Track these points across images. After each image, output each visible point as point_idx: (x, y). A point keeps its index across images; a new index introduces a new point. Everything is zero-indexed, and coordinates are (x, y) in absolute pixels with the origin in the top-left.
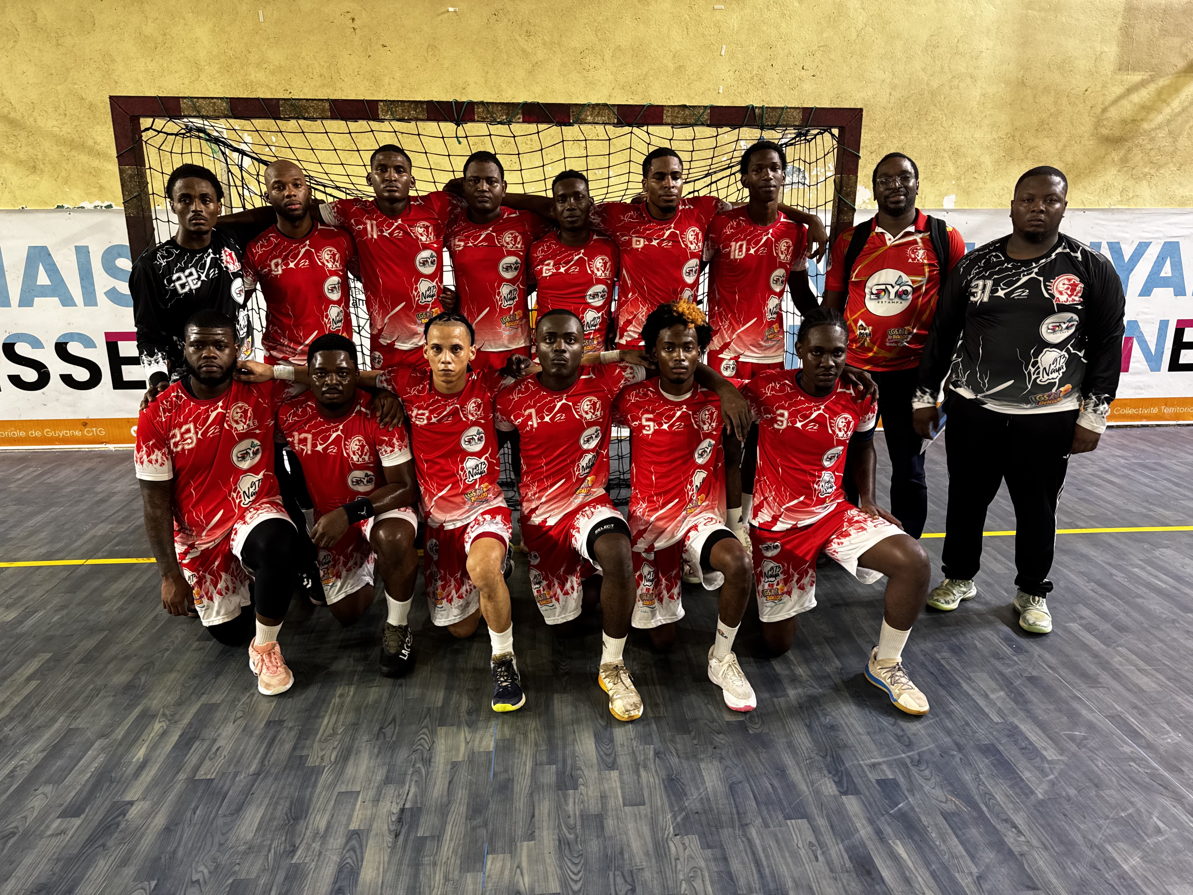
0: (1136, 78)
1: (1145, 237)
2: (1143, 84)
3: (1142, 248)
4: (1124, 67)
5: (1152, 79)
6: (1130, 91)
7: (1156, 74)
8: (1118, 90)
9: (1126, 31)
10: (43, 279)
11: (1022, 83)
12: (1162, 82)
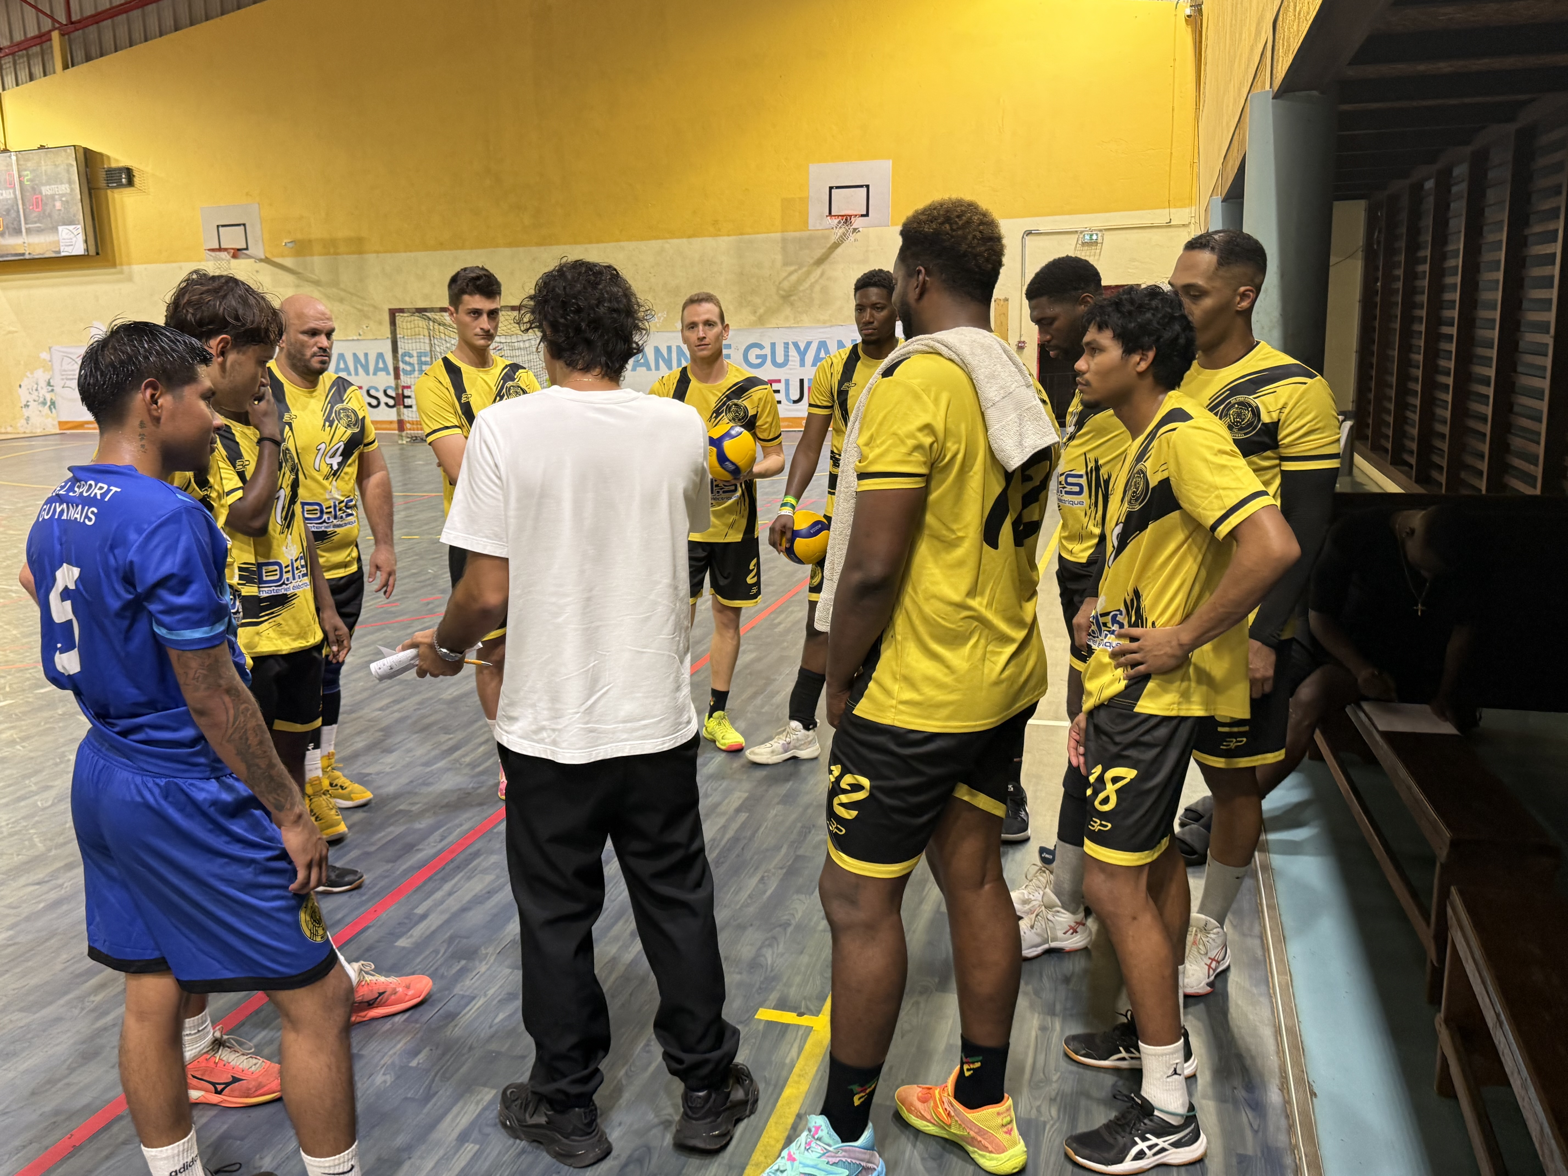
0: (792, 268)
1: (809, 339)
2: (795, 271)
3: (809, 344)
4: (786, 264)
5: (799, 268)
6: (791, 274)
7: (801, 266)
8: (784, 274)
9: (784, 249)
10: (381, 365)
11: (742, 274)
12: (805, 269)
